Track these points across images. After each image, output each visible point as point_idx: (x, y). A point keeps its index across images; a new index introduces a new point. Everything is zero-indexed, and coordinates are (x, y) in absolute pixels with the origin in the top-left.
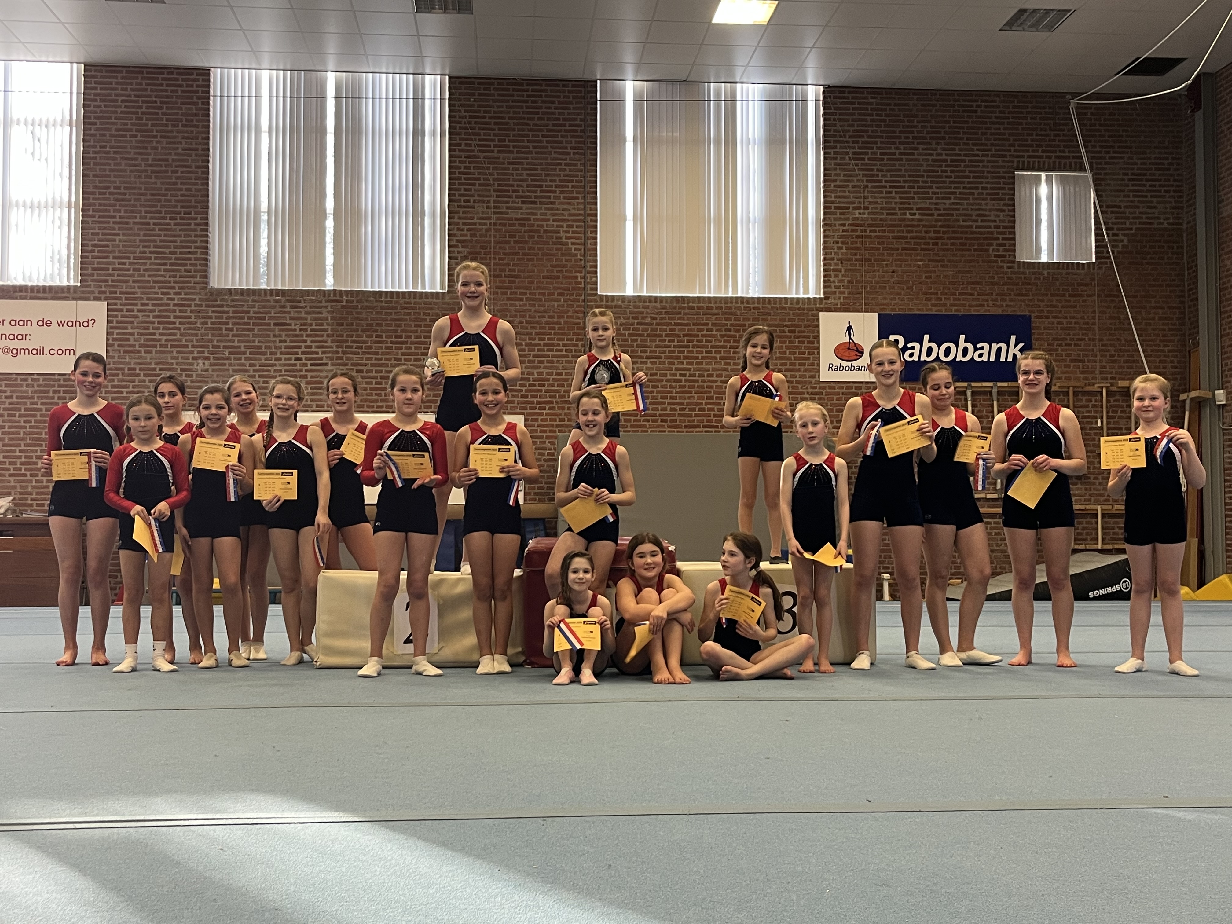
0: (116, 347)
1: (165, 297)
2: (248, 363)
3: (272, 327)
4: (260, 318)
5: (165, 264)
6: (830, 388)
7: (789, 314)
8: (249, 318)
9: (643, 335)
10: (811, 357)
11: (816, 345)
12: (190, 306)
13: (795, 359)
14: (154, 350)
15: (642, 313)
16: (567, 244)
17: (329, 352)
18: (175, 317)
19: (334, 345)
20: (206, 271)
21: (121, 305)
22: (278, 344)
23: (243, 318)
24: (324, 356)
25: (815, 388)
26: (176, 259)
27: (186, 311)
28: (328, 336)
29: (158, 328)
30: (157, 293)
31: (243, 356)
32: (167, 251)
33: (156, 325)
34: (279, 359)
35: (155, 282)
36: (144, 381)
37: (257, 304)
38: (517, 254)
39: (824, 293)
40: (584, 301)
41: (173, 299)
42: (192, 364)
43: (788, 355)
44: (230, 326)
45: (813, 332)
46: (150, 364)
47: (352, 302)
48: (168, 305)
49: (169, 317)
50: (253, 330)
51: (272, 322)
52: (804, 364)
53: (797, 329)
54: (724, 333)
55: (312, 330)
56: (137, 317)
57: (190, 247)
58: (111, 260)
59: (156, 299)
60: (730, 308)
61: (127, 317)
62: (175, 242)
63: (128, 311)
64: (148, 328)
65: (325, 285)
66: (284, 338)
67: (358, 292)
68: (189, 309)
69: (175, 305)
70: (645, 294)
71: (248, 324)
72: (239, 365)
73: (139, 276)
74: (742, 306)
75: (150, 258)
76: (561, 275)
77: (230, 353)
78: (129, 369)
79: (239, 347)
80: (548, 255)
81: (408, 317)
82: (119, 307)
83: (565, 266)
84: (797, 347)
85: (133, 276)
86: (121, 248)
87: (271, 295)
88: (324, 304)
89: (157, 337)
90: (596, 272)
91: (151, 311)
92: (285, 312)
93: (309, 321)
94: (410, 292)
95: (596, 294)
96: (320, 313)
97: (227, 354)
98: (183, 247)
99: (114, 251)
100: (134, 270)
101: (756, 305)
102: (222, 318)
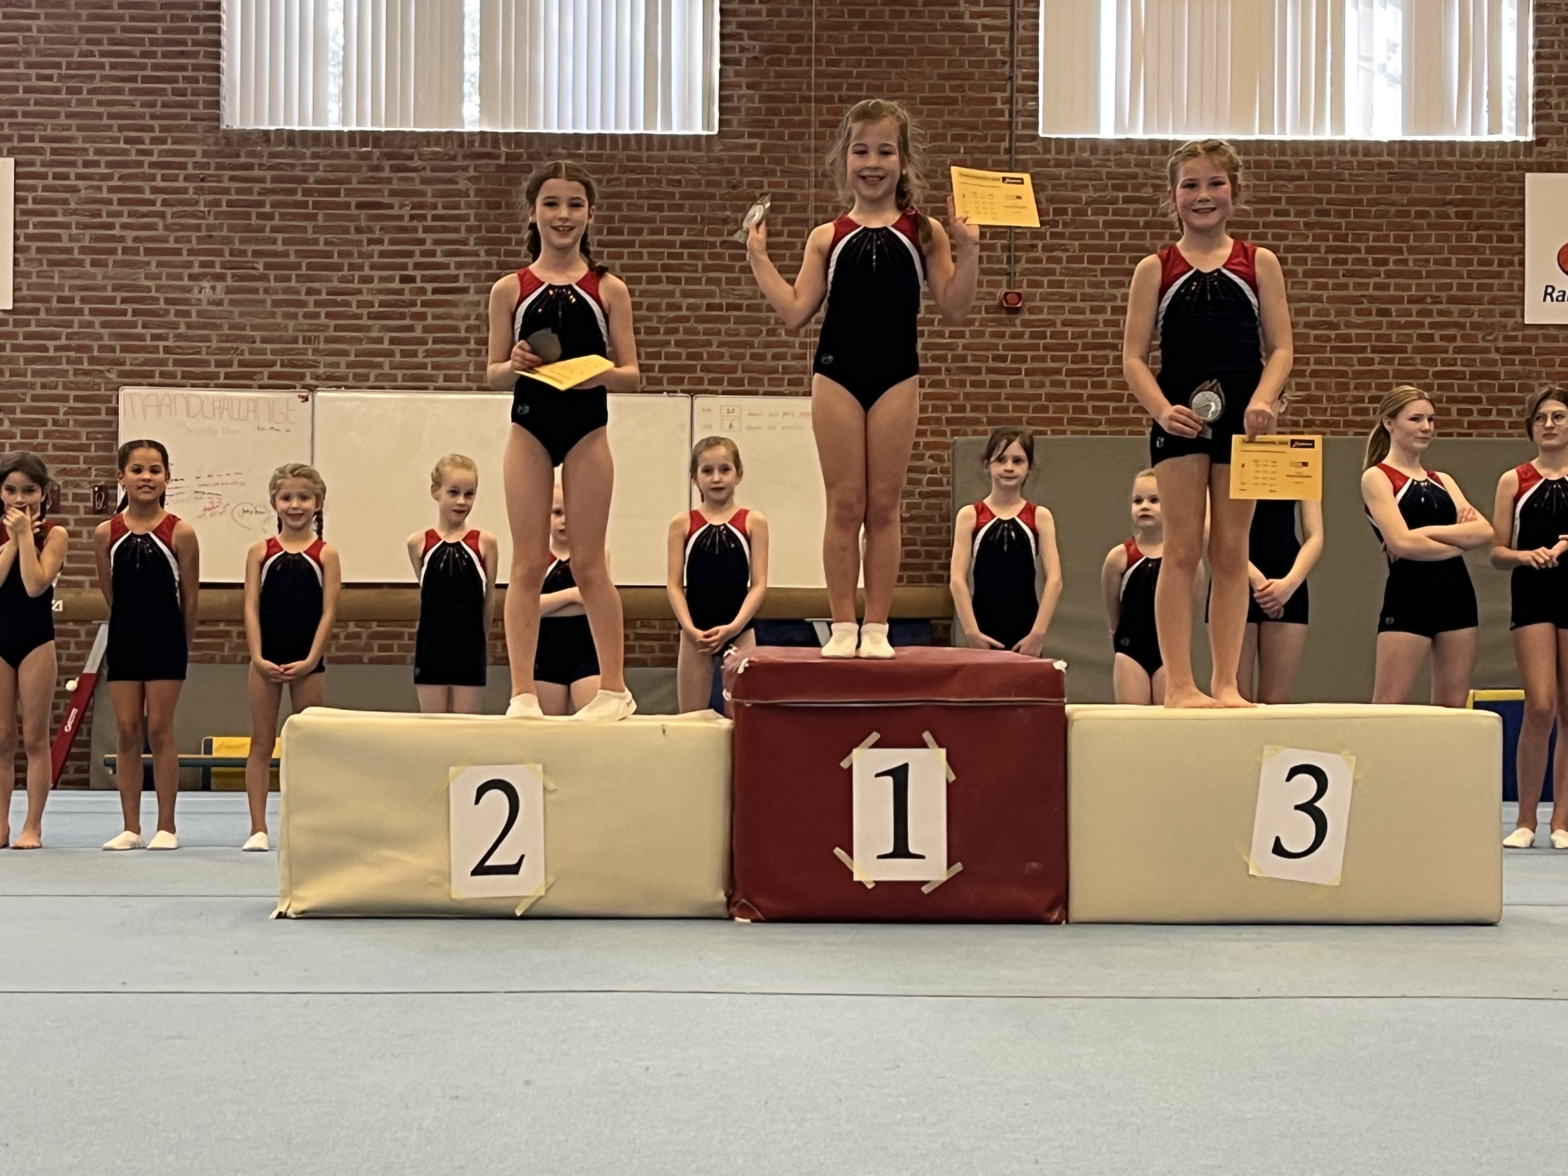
0: (33, 254)
1: (133, 148)
2: (303, 287)
3: (354, 211)
4: (328, 193)
5: (133, 79)
6: (1547, 338)
7: (1457, 178)
8: (306, 193)
9: (1136, 225)
10: (1506, 270)
11: (1516, 244)
12: (183, 166)
13: (1470, 275)
14: (111, 259)
15: (1134, 176)
16: (972, 28)
17: (471, 265)
18: (155, 190)
19: (482, 250)
20: (217, 93)
21: (43, 165)
22: (366, 248)
23: (293, 192)
24: (461, 272)
25: (1514, 338)
26: (155, 67)
27: (175, 178)
28: (469, 229)
29: (119, 214)
30: (116, 140)
31: (294, 273)
32: (137, 50)
33: (115, 207)
34: (368, 280)
35: (112, 116)
36: (91, 325)
37: (322, 163)
38: (864, 51)
39: (1537, 131)
40: (1008, 151)
41: (149, 153)
42: (189, 290)
43: (1454, 267)
44: (267, 209)
45: (1511, 216)
46: (104, 288)
47: (518, 157)
48: (140, 164)
49: (140, 190)
50: (314, 217)
51: (353, 201)
52: (1490, 288)
53: (1476, 211)
54: (1313, 218)
55: (435, 218)
56: (75, 190)
57: (183, 43)
58: (22, 70)
59: (113, 152)
60: (1329, 164)
61: (55, 189)
62: (153, 31)
63: (56, 177)
64: (98, 214)
65: (462, 123)
66: (377, 235)
67: (531, 137)
68: (182, 174)
69: (152, 165)
70: (1139, 134)
71: (304, 205)
72: (286, 291)
73: (80, 103)
74: (1354, 160)
75: (101, 66)
76: (959, 95)
77: (267, 266)
78: (60, 300)
79: (286, 254)
80: (934, 52)
81: (634, 190)
82: (37, 169)
83: (969, 76)
84: (1475, 250)
85: (67, 103)
86: (42, 46)
87: (352, 144)
88: (460, 162)
89: (117, 232)
90: (1036, 90)
91: (104, 177)
92: (380, 181)
93: (429, 199)
94: (641, 135)
95: (1035, 137)
96: (452, 181)
97: (261, 267)
98: (169, 43)
99: (26, 52)
100: (70, 91)
101: (1386, 158)
102: (249, 191)
